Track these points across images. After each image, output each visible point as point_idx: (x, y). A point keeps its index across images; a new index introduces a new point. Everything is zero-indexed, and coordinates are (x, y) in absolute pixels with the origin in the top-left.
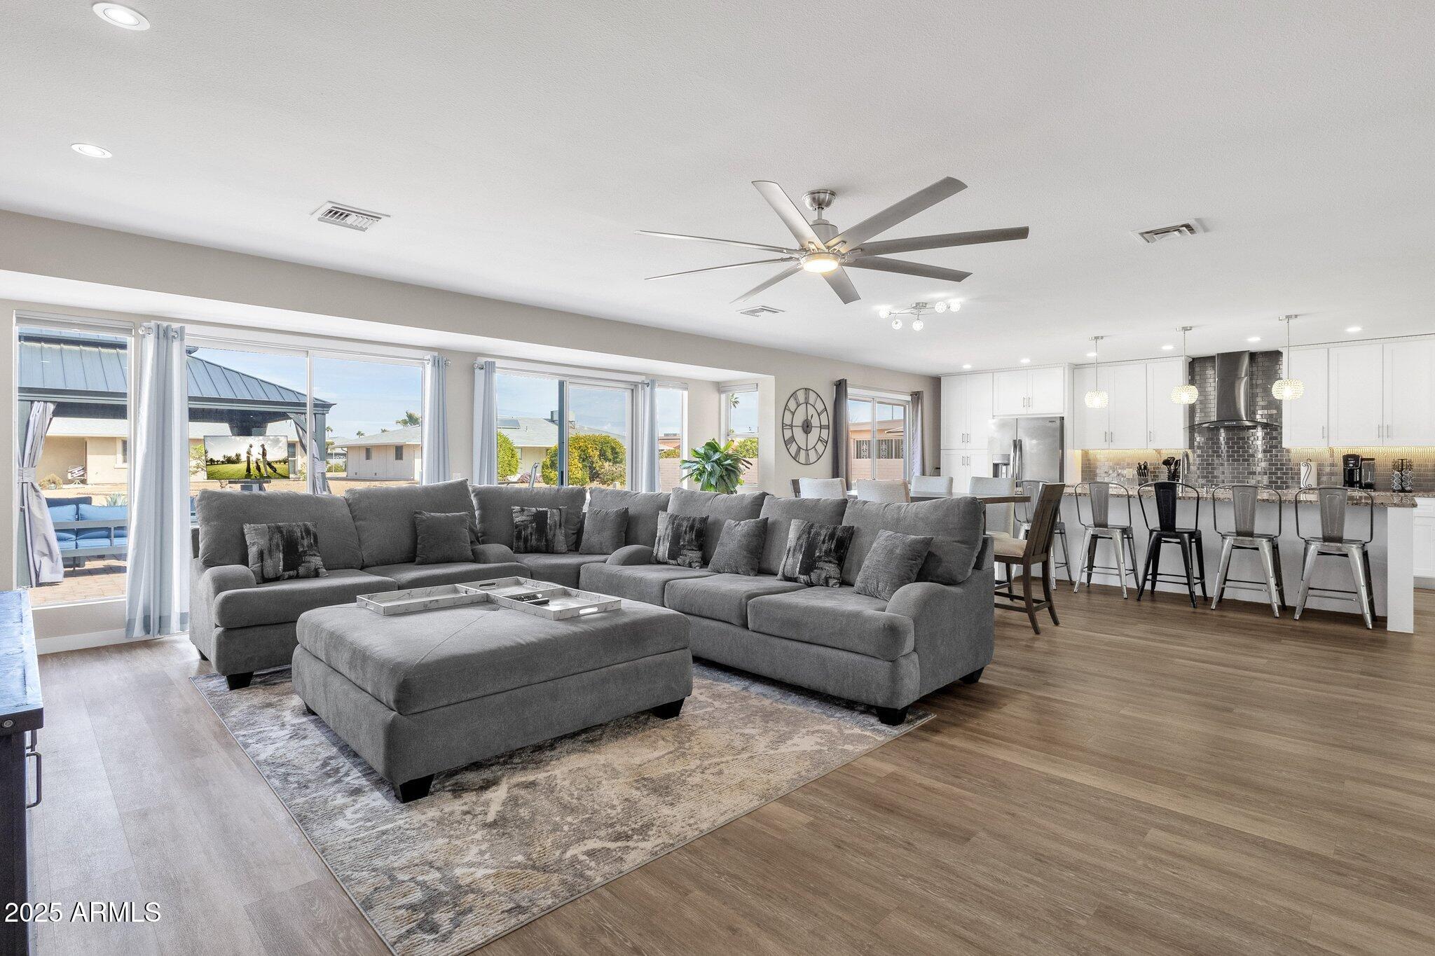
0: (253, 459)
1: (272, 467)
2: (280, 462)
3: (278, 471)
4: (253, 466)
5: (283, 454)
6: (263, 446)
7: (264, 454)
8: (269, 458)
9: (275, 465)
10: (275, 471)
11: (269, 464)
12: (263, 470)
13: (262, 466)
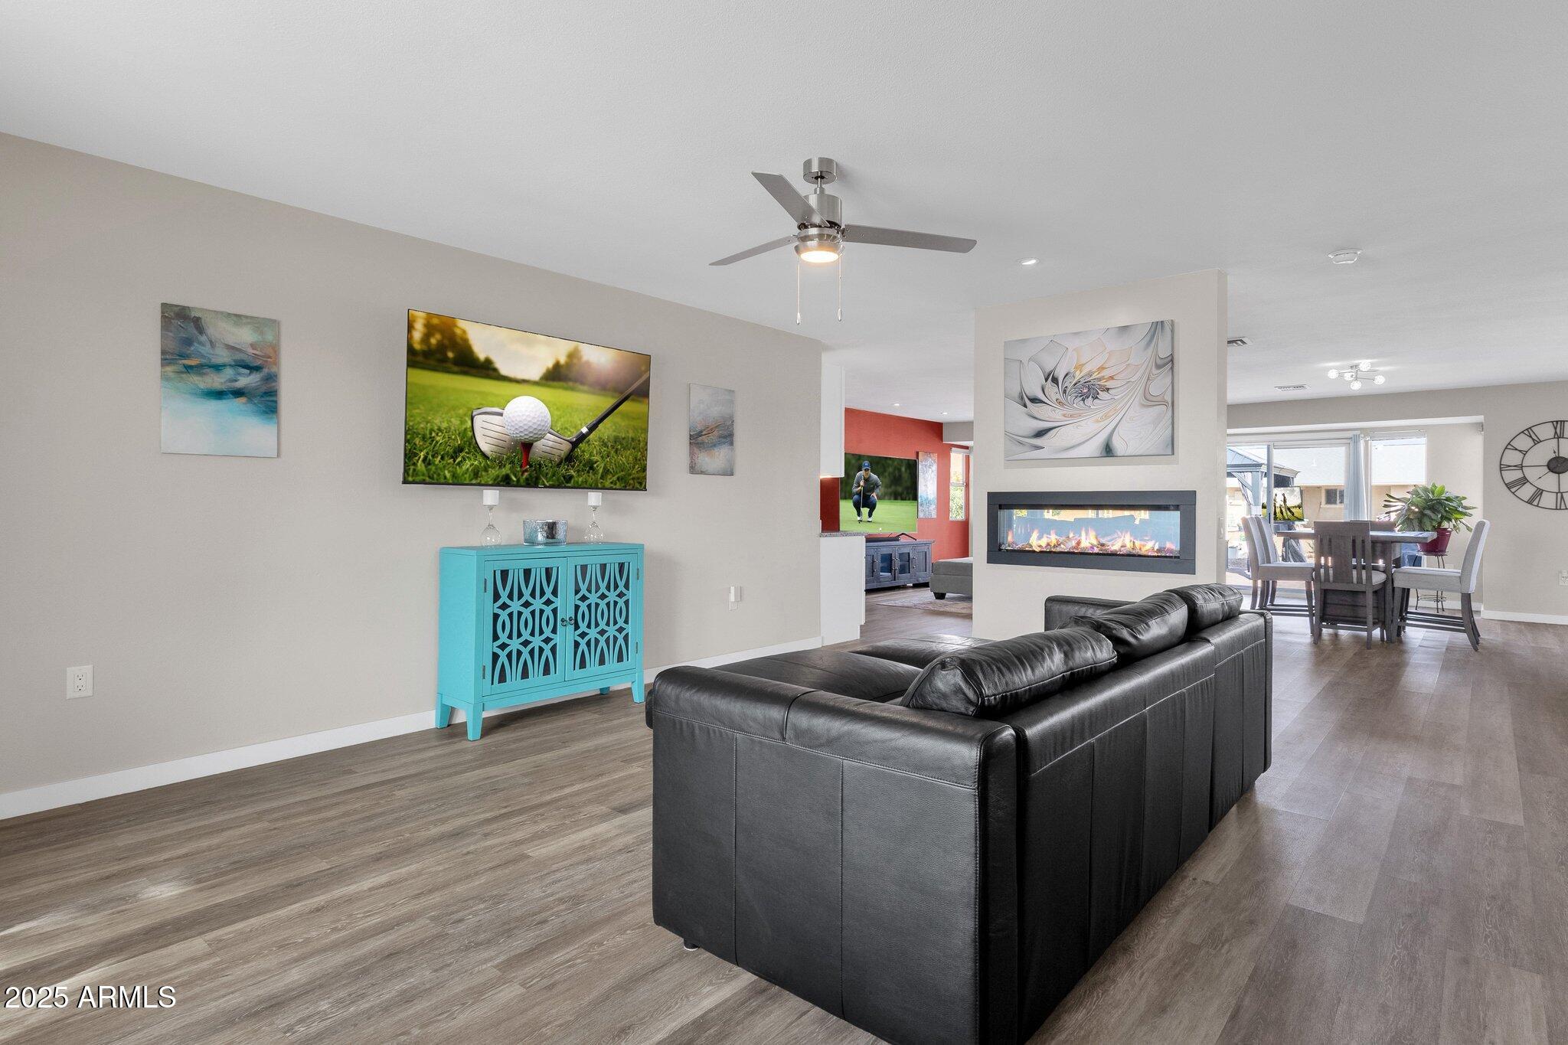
0: (1278, 505)
1: (1291, 512)
2: (1296, 507)
3: (1296, 514)
4: (1278, 510)
5: (1298, 502)
6: (1283, 495)
7: (1285, 501)
8: (1289, 504)
9: (1293, 510)
10: (1293, 514)
11: (1289, 509)
12: (1285, 514)
13: (1284, 510)
